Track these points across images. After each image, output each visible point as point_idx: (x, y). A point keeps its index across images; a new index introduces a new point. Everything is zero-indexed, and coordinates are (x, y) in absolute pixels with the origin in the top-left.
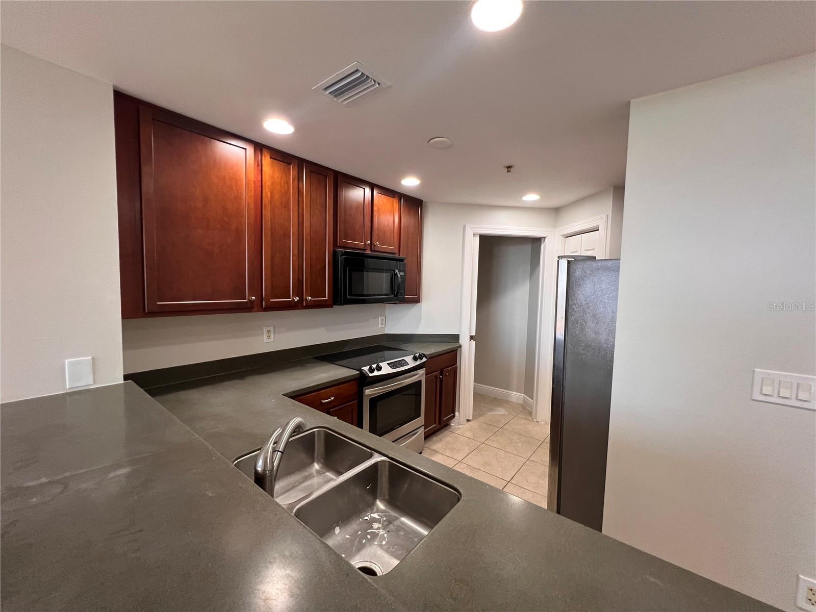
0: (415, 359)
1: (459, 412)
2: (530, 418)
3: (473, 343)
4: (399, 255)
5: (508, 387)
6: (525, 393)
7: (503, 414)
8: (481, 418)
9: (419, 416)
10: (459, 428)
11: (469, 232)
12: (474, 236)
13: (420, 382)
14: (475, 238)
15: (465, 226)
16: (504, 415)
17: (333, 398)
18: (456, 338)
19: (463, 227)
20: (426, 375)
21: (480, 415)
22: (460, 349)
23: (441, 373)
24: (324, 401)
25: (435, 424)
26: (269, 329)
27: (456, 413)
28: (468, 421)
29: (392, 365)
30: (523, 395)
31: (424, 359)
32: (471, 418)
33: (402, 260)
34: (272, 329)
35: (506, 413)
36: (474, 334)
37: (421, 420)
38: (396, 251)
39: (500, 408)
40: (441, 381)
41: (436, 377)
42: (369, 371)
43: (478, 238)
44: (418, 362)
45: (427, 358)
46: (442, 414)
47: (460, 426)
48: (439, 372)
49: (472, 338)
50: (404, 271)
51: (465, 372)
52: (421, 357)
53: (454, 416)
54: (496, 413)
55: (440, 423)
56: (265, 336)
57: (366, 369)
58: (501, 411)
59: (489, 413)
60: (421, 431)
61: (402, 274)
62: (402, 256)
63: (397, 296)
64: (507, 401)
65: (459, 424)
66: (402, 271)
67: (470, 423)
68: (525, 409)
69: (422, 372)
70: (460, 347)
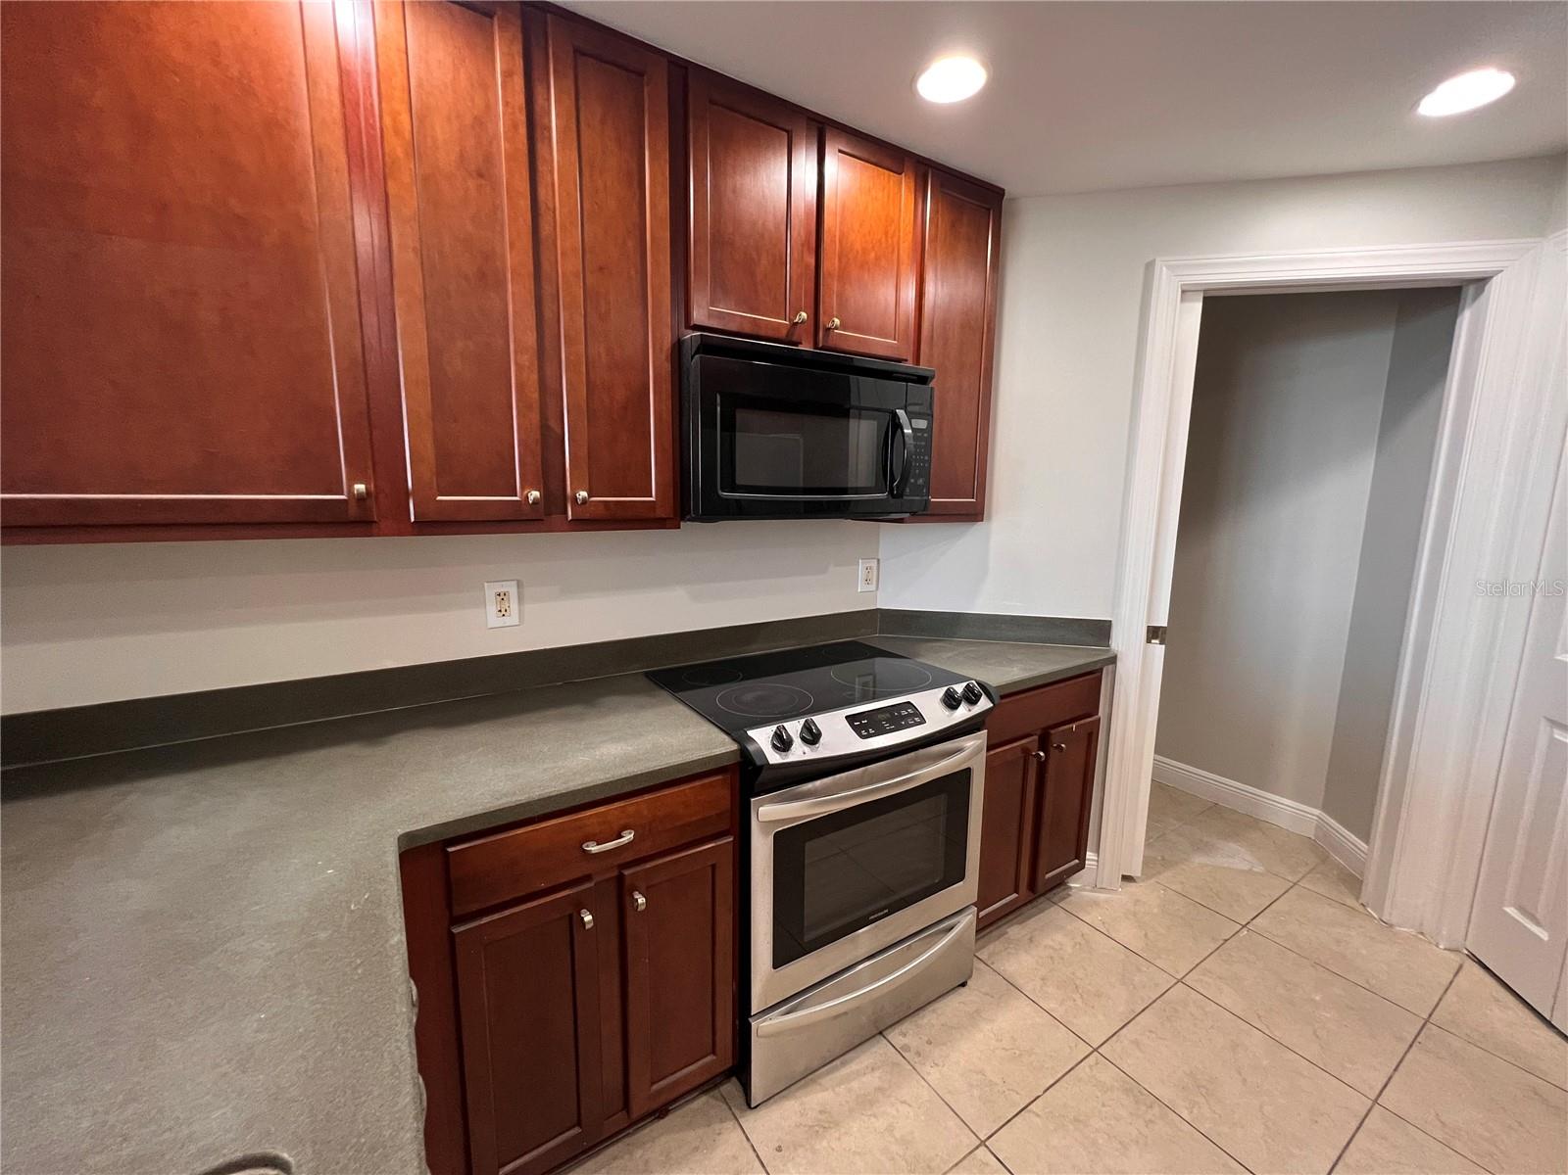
0: (951, 702)
1: (1097, 851)
2: (1351, 901)
3: (1158, 650)
4: (918, 362)
5: (1262, 778)
6: (1325, 808)
7: (1246, 868)
8: (1168, 874)
9: (962, 878)
10: (1096, 903)
11: (1167, 285)
12: (1182, 300)
13: (967, 773)
14: (1187, 305)
15: (1150, 267)
16: (1250, 871)
17: (628, 837)
18: (1100, 631)
19: (1142, 270)
20: (988, 750)
21: (1166, 864)
22: (1111, 667)
23: (1044, 743)
24: (594, 848)
25: (1016, 891)
26: (502, 590)
27: (1090, 855)
28: (1126, 878)
29: (862, 725)
30: (1317, 812)
31: (984, 704)
32: (1136, 872)
33: (923, 380)
34: (512, 589)
35: (1259, 869)
36: (1162, 621)
37: (967, 889)
38: (907, 353)
39: (1233, 846)
40: (1042, 767)
41: (1026, 751)
42: (774, 746)
43: (1199, 306)
44: (963, 713)
45: (992, 701)
46: (1043, 862)
47: (1102, 896)
48: (1036, 737)
49: (1154, 633)
50: (928, 416)
51: (1125, 730)
52: (971, 697)
53: (1081, 866)
54: (1220, 860)
55: (1032, 886)
56: (492, 609)
57: (762, 737)
58: (1235, 858)
59: (1199, 860)
60: (968, 920)
61: (922, 424)
62: (924, 367)
63: (900, 495)
64: (1257, 821)
65: (1095, 888)
66: (919, 416)
67: (1131, 887)
68: (1325, 859)
69: (974, 743)
70: (1113, 660)
